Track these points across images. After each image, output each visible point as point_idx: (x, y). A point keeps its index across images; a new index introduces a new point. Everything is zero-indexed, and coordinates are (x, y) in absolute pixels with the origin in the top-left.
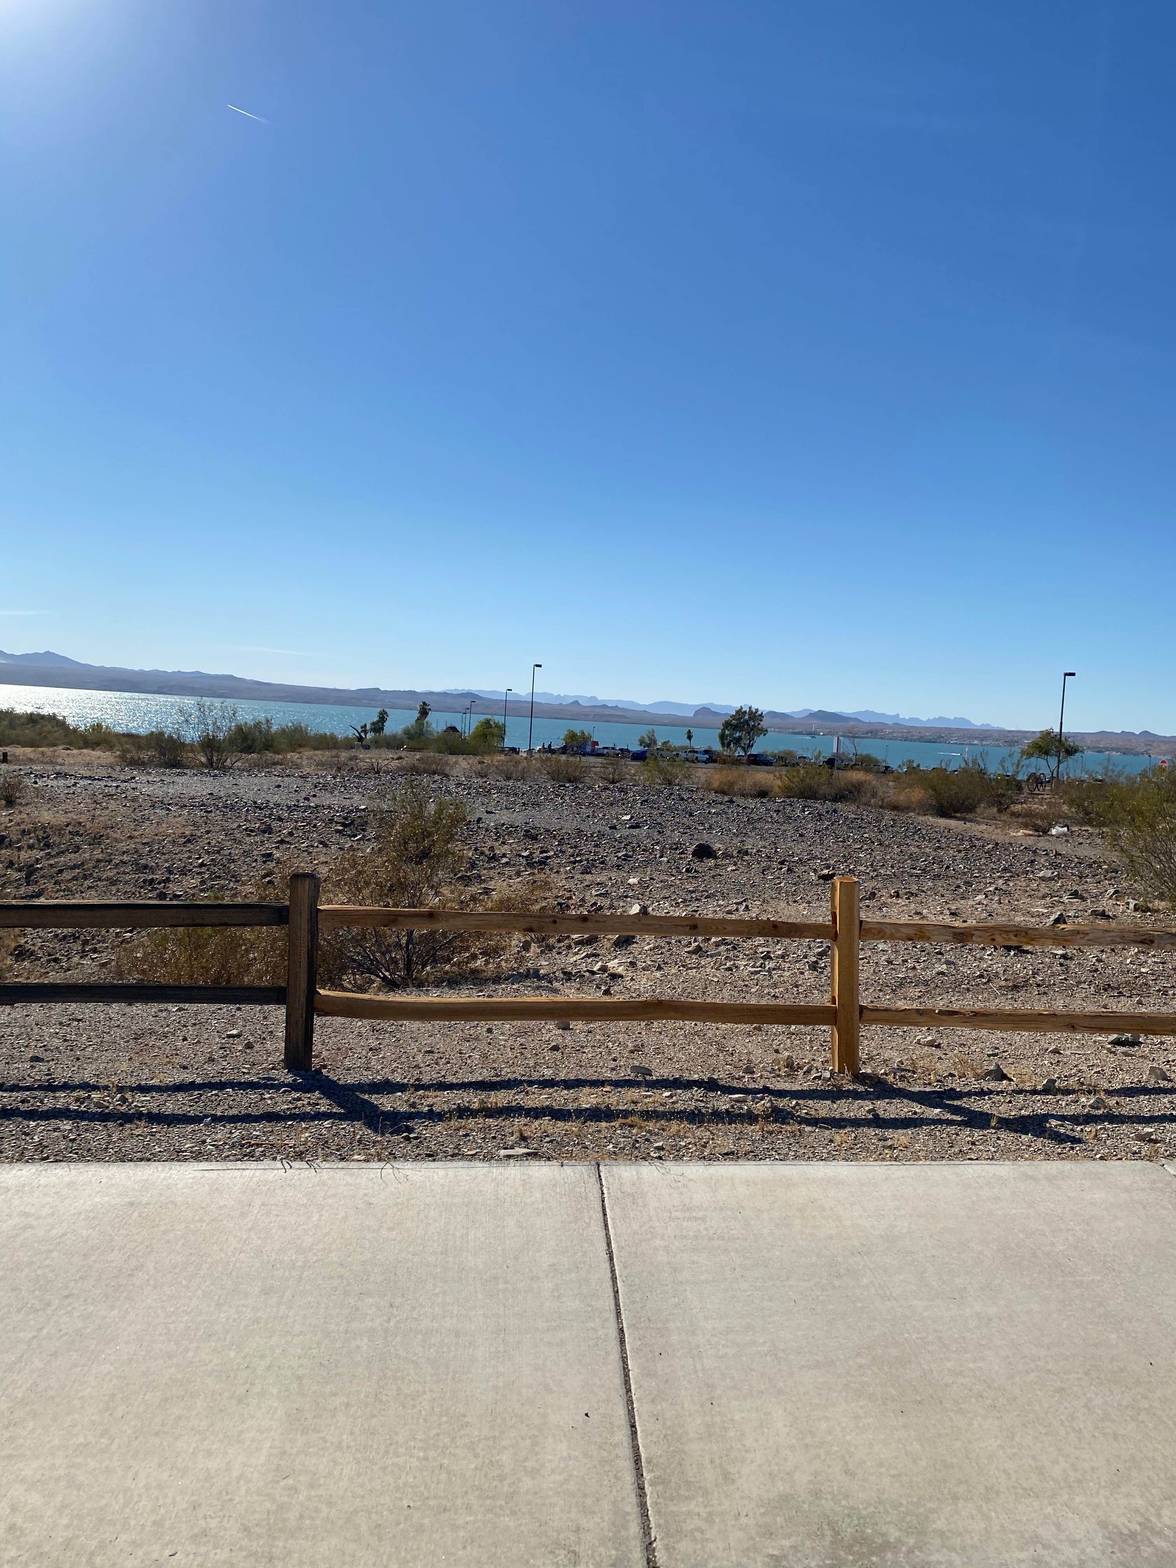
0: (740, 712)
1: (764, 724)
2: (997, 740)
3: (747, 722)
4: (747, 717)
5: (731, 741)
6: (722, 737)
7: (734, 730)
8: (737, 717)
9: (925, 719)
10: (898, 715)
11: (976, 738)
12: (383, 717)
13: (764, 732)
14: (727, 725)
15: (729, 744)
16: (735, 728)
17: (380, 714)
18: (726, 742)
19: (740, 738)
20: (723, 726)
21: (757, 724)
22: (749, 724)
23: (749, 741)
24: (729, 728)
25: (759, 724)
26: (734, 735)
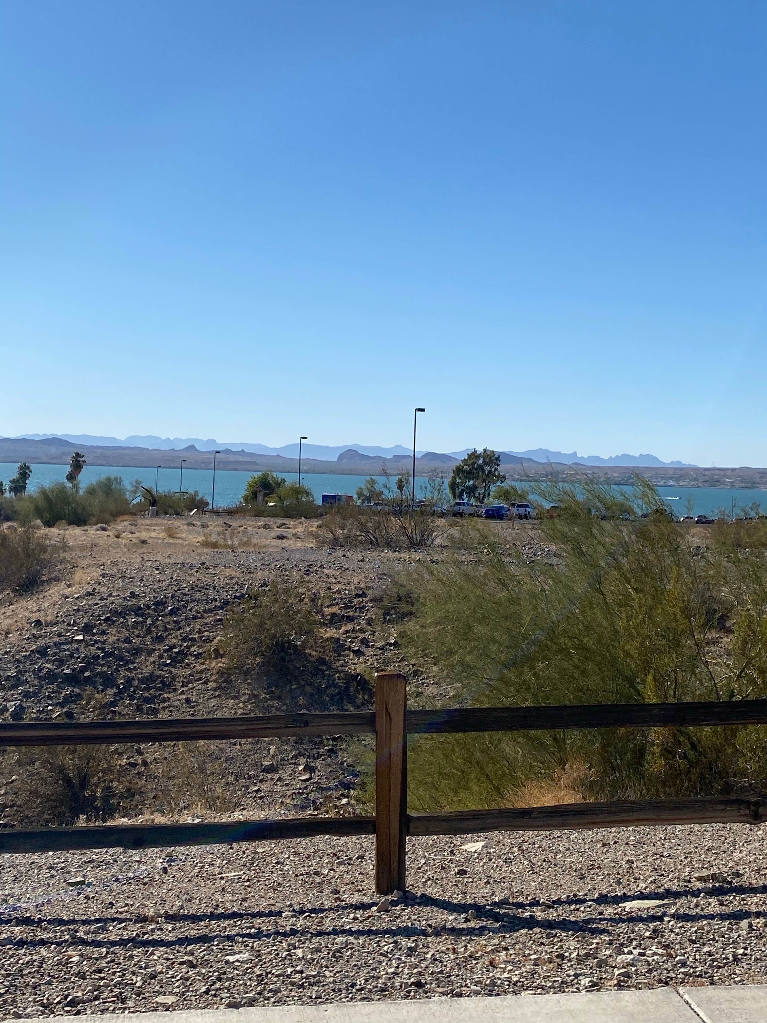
0: (474, 455)
1: (502, 469)
2: (695, 479)
3: (481, 467)
4: (481, 461)
5: (463, 491)
6: (453, 486)
7: (466, 477)
8: (470, 462)
9: (606, 458)
10: (575, 453)
11: (671, 478)
12: (24, 473)
13: (502, 479)
14: (459, 471)
15: (461, 495)
16: (469, 475)
17: (21, 468)
18: (458, 491)
19: (475, 488)
20: (454, 472)
21: (493, 470)
22: (483, 471)
23: (486, 490)
24: (461, 475)
25: (496, 469)
26: (467, 484)
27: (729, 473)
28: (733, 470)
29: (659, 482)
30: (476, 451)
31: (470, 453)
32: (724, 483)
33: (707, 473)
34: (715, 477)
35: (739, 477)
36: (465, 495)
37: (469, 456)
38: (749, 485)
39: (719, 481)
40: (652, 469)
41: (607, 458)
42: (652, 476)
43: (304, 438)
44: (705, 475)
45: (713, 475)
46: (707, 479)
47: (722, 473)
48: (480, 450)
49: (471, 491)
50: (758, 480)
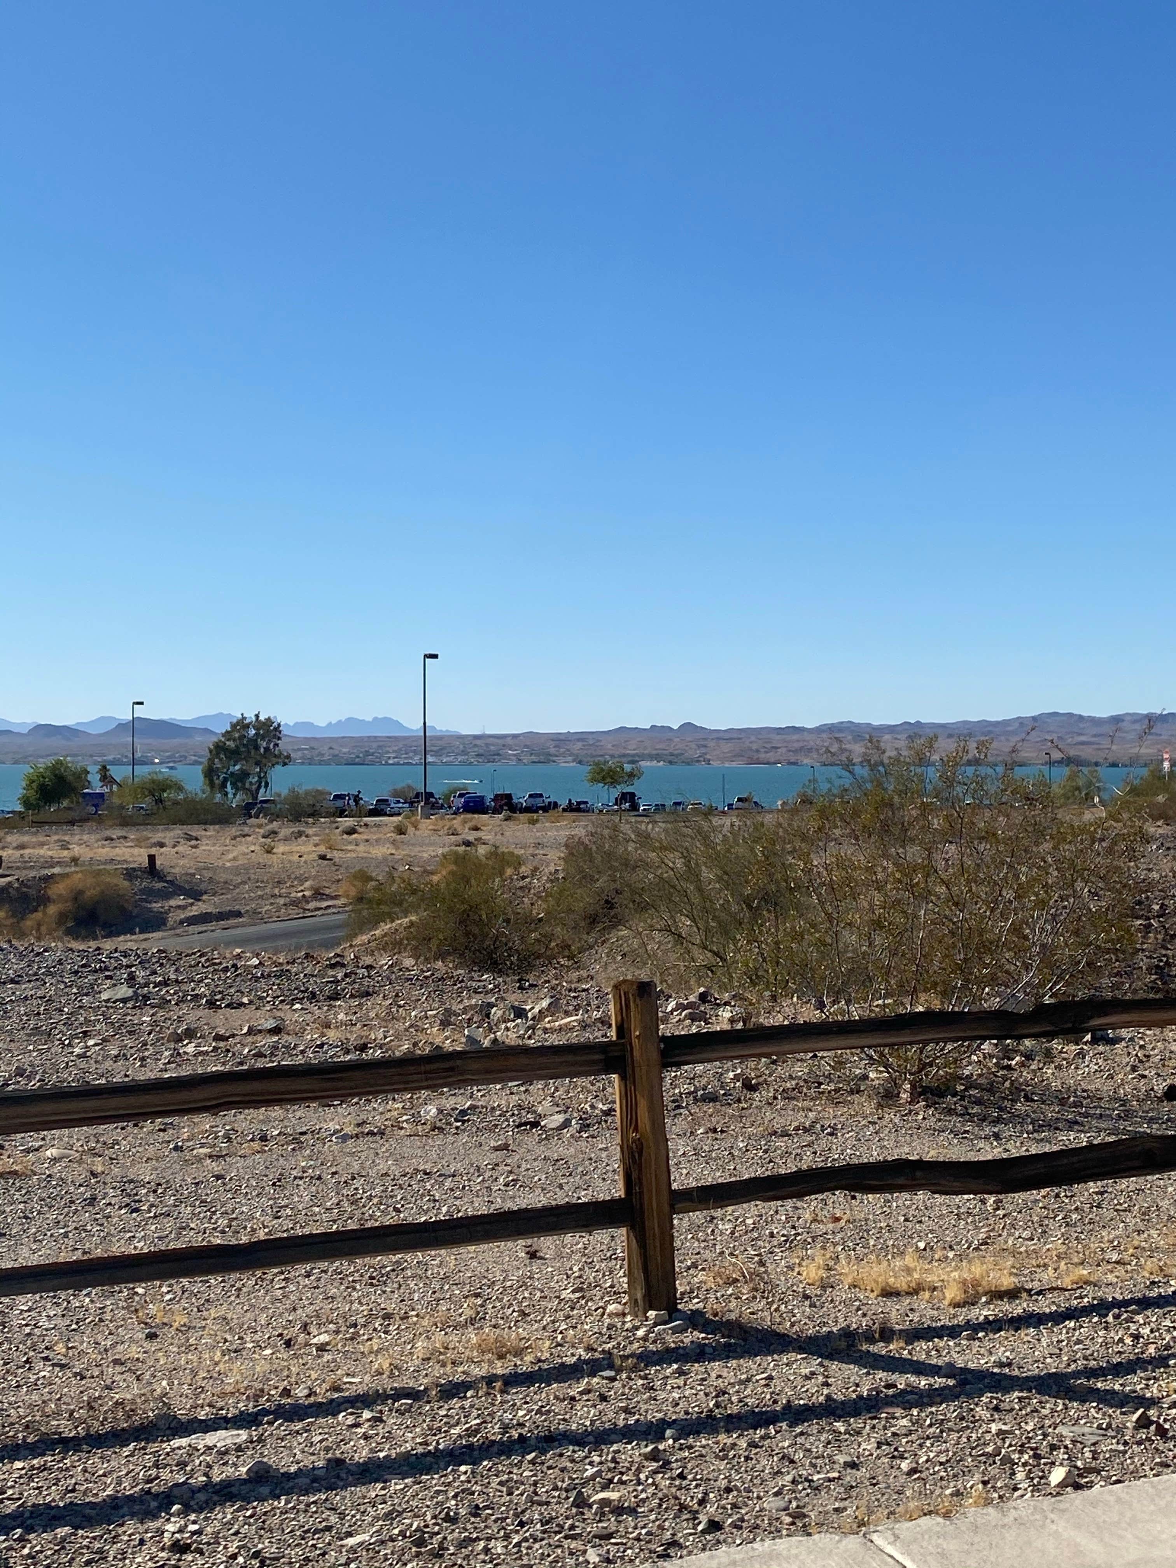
0: (241, 725)
1: (285, 744)
3: (253, 742)
4: (252, 734)
5: (225, 780)
6: (210, 773)
7: (230, 758)
8: (235, 735)
13: (286, 760)
14: (219, 749)
15: (223, 785)
16: (233, 755)
18: (217, 781)
19: (245, 775)
20: (211, 751)
21: (271, 746)
22: (257, 748)
23: (260, 777)
24: (222, 756)
25: (276, 745)
26: (231, 769)
27: (509, 741)
28: (515, 736)
29: (411, 758)
30: (244, 718)
31: (235, 721)
32: (508, 758)
33: (478, 742)
34: (492, 748)
35: (526, 746)
36: (229, 788)
37: (234, 726)
38: (542, 758)
39: (498, 755)
40: (396, 738)
41: (323, 725)
42: (400, 750)
43: (138, 703)
44: (476, 746)
45: (487, 745)
46: (481, 751)
47: (500, 741)
48: (250, 716)
49: (239, 779)
50: (552, 750)
